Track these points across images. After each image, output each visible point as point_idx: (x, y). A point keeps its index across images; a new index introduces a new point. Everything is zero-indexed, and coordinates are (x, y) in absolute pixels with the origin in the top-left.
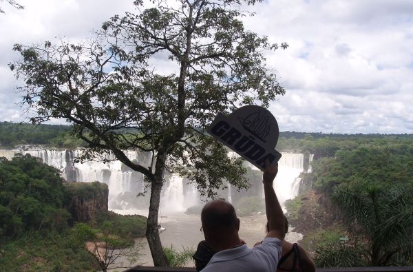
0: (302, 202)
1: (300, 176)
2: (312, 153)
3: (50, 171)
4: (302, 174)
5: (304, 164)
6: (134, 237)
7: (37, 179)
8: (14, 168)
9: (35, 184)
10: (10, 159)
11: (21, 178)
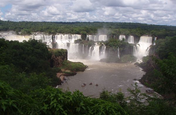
0: (149, 58)
1: (150, 47)
2: (156, 37)
3: (43, 45)
4: (151, 45)
5: (152, 42)
6: (76, 71)
7: (37, 49)
8: (28, 45)
9: (36, 51)
10: (27, 41)
11: (31, 49)
